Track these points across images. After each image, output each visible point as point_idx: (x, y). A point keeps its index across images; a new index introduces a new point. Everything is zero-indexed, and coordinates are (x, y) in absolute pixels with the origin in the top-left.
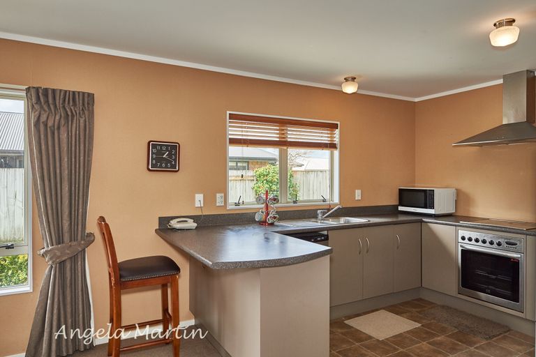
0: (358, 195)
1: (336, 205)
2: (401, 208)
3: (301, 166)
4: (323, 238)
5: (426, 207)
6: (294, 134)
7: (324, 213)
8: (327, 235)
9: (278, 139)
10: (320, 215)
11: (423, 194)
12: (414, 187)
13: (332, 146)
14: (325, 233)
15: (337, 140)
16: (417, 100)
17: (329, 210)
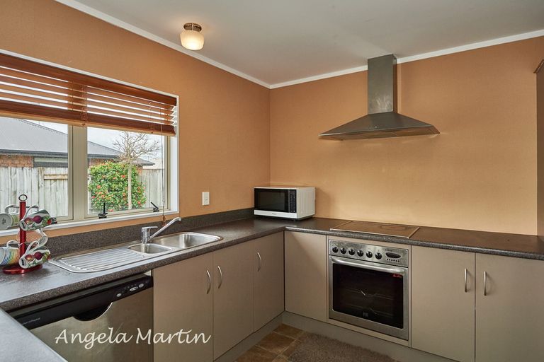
0: (205, 198)
1: (174, 215)
2: (257, 212)
3: (152, 164)
4: (141, 286)
5: (286, 210)
6: (96, 104)
7: (152, 231)
8: (151, 278)
9: (66, 108)
10: (146, 235)
11: (283, 194)
12: (269, 186)
13: (167, 129)
14: (149, 273)
15: (175, 122)
16: (271, 87)
17: (161, 224)
